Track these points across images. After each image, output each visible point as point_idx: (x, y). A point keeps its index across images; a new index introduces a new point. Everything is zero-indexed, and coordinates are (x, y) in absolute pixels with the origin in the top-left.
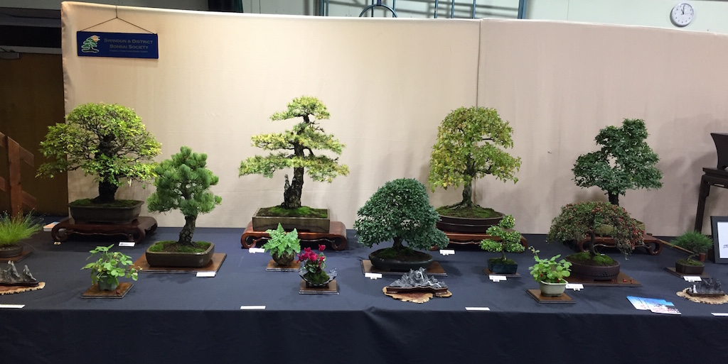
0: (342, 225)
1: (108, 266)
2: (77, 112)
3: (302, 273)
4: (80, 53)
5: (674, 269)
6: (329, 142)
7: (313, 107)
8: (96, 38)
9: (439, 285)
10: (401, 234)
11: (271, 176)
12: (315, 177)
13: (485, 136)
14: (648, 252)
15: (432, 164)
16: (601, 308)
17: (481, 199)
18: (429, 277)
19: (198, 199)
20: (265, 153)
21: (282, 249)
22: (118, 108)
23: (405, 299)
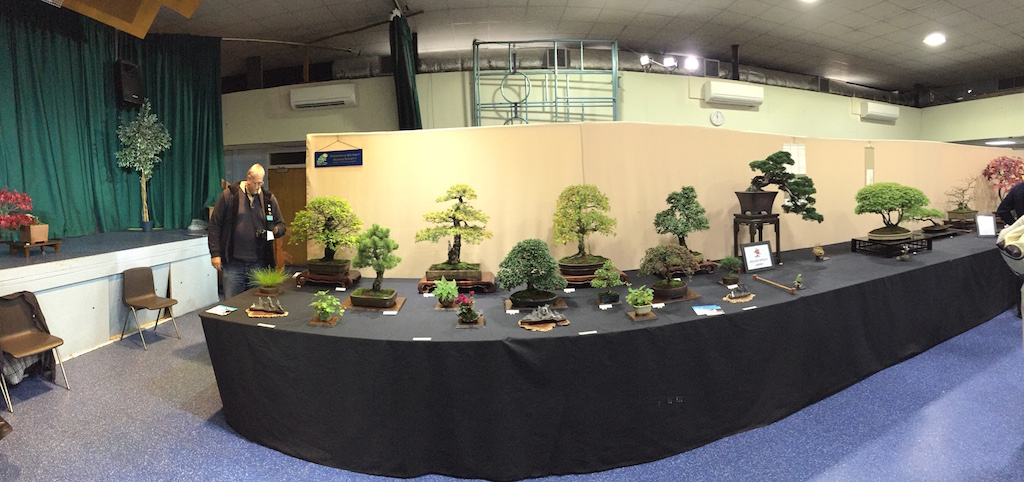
0: (492, 274)
1: (324, 305)
2: (313, 203)
3: (459, 312)
4: (316, 166)
5: (722, 282)
6: (477, 216)
7: (465, 192)
8: (325, 155)
9: (558, 316)
10: (532, 279)
11: (437, 241)
12: (468, 241)
13: (590, 205)
14: (707, 272)
15: (554, 226)
16: (675, 319)
17: (594, 248)
18: (552, 310)
19: (384, 260)
20: (433, 226)
21: (445, 295)
22: (336, 199)
23: (535, 329)
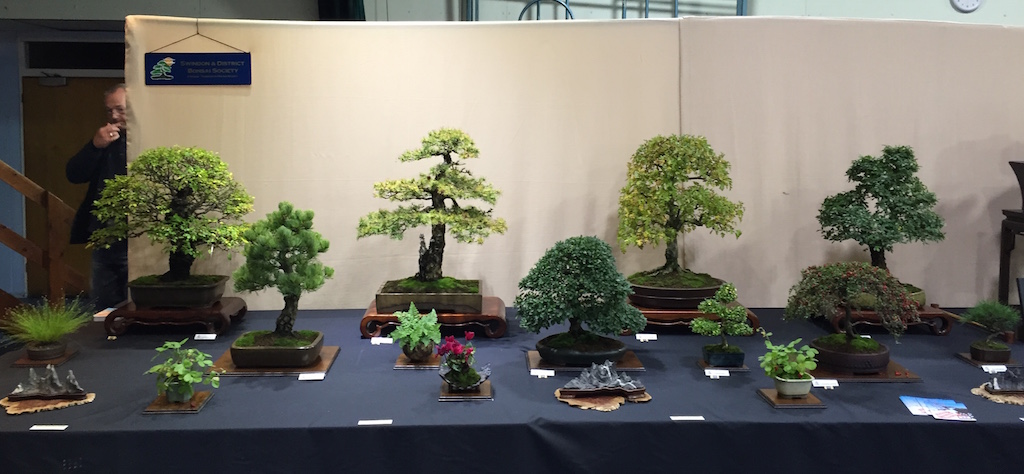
0: (499, 302)
1: (180, 369)
2: (144, 159)
3: (443, 371)
4: (149, 81)
5: (968, 356)
6: (478, 189)
7: (456, 143)
8: (170, 61)
9: (632, 385)
10: (581, 312)
11: (401, 237)
12: (460, 237)
13: (692, 174)
14: (932, 332)
15: (621, 214)
16: (862, 415)
17: (693, 259)
18: (619, 373)
19: (301, 271)
20: (392, 206)
21: (416, 338)
22: (198, 153)
23: (585, 405)
